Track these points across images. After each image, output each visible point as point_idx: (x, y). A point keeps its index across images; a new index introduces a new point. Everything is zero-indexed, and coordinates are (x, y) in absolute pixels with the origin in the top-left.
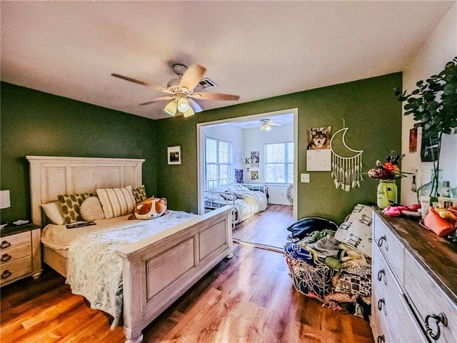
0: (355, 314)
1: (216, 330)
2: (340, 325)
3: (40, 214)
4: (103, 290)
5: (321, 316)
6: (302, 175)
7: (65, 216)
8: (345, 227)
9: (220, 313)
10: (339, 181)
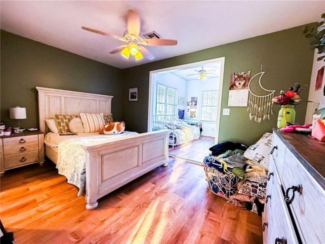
0: (252, 211)
1: (147, 207)
2: (238, 216)
3: (44, 126)
4: (75, 172)
5: (225, 208)
6: (224, 109)
7: (59, 128)
8: (253, 148)
9: (151, 198)
10: (252, 115)
